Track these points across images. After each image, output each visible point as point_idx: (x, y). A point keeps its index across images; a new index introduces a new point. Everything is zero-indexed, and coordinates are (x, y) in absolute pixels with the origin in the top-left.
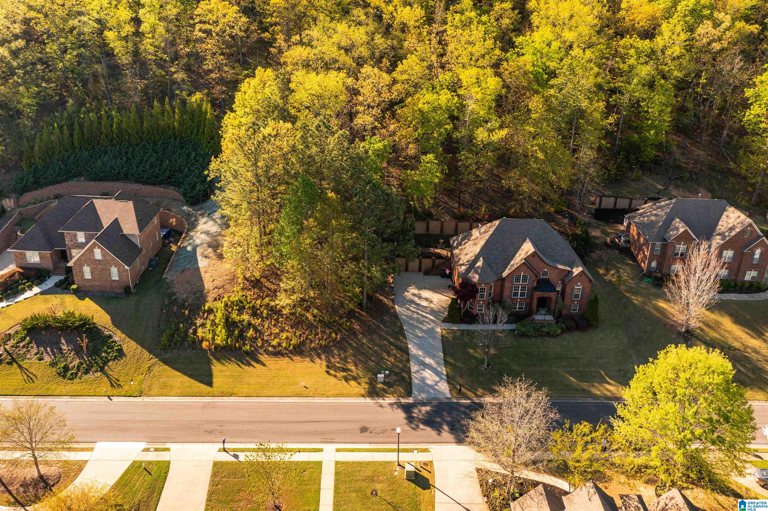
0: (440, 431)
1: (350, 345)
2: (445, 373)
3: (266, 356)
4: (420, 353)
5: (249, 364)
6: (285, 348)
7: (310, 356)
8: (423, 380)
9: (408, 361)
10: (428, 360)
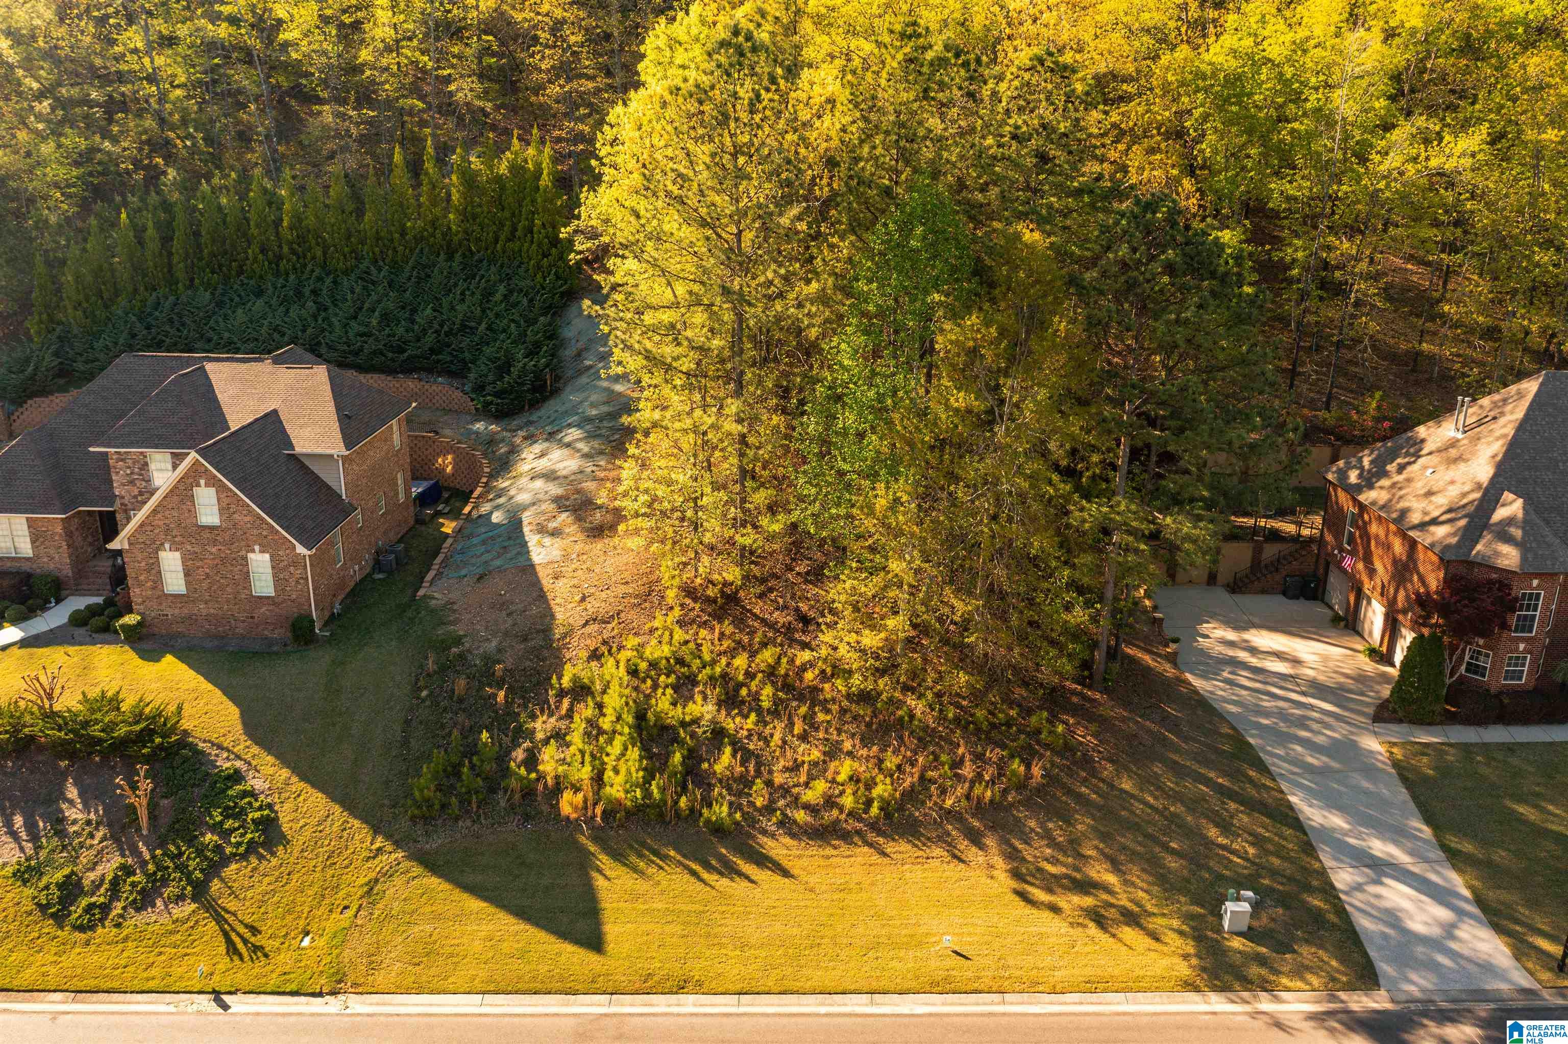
1: (1079, 797)
3: (787, 840)
4: (1340, 823)
5: (731, 871)
6: (850, 814)
7: (944, 840)
8: (1392, 918)
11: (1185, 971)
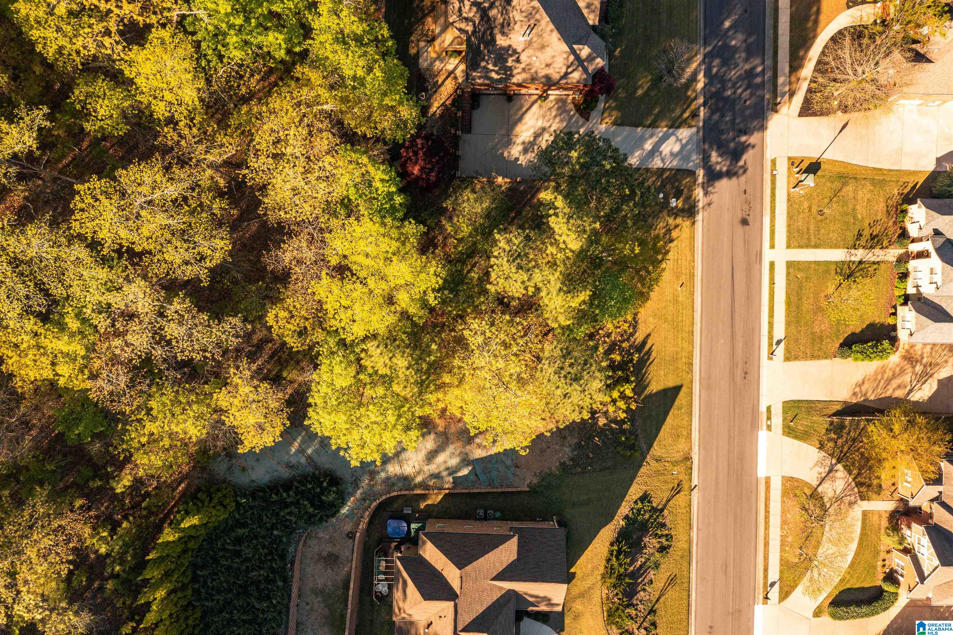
0: (749, 145)
2: (665, 129)
4: (637, 154)
5: (649, 352)
8: (673, 155)
9: (647, 170)
10: (648, 146)
11: (688, 223)
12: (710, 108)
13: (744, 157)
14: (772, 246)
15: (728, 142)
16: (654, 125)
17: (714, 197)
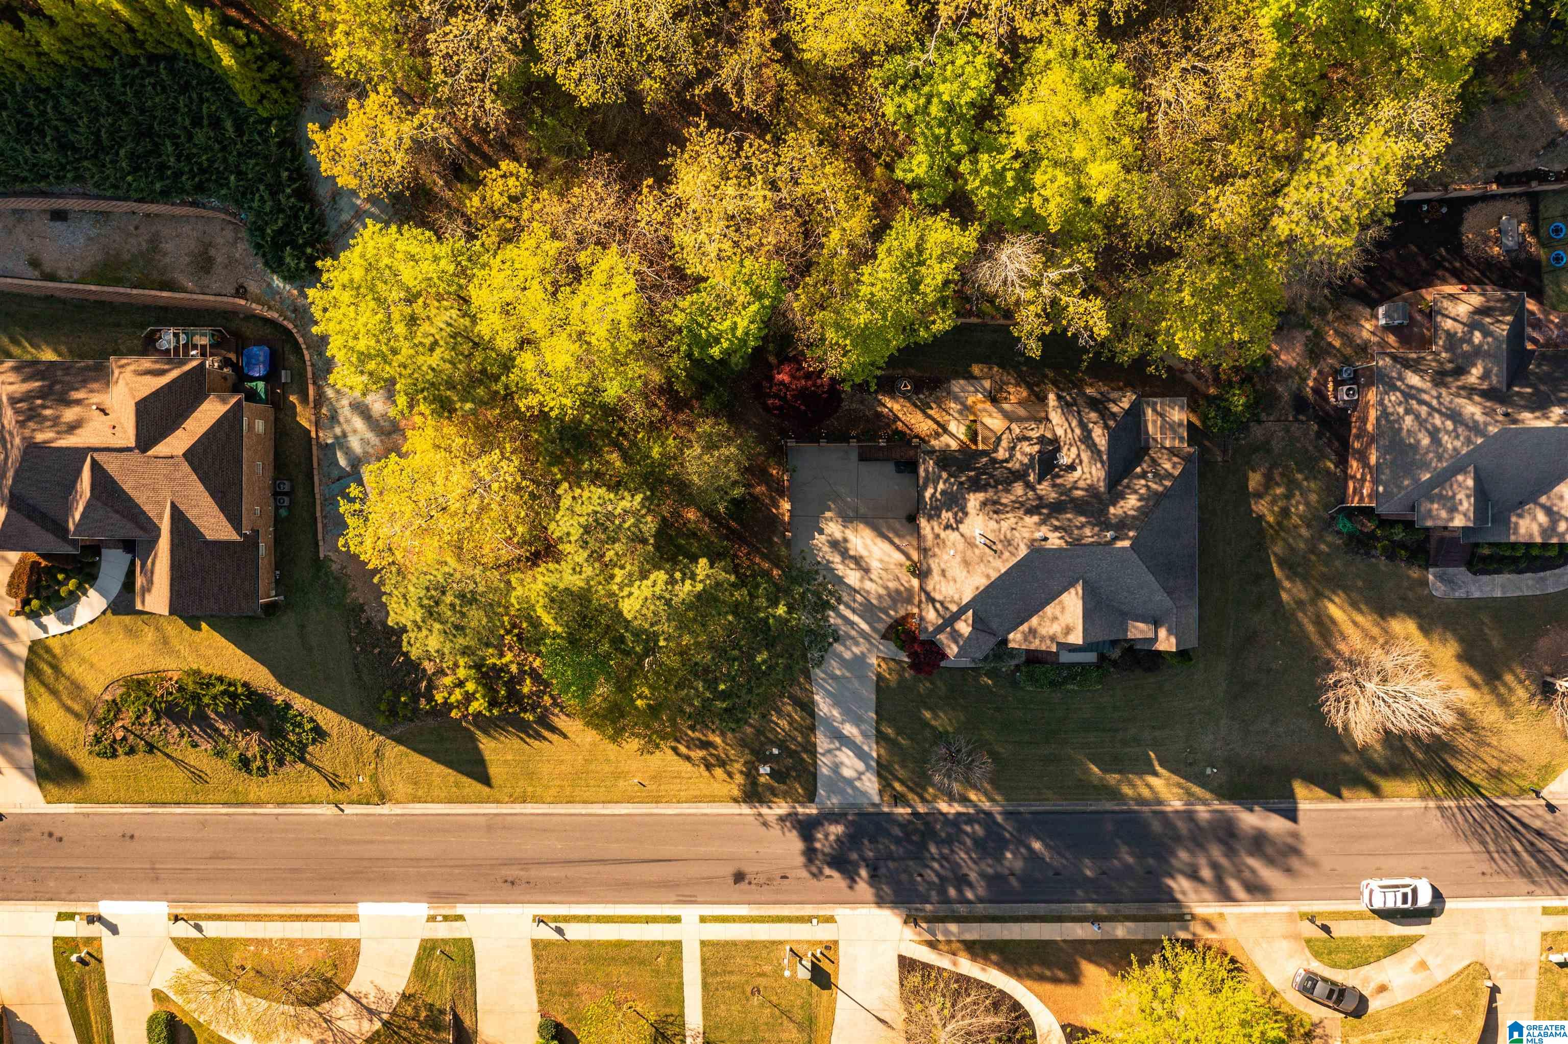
2: (875, 755)
4: (835, 713)
8: (836, 768)
9: (812, 729)
10: (849, 730)
11: (736, 792)
12: (909, 822)
13: (836, 874)
14: (703, 919)
15: (860, 850)
16: (880, 737)
17: (776, 831)
